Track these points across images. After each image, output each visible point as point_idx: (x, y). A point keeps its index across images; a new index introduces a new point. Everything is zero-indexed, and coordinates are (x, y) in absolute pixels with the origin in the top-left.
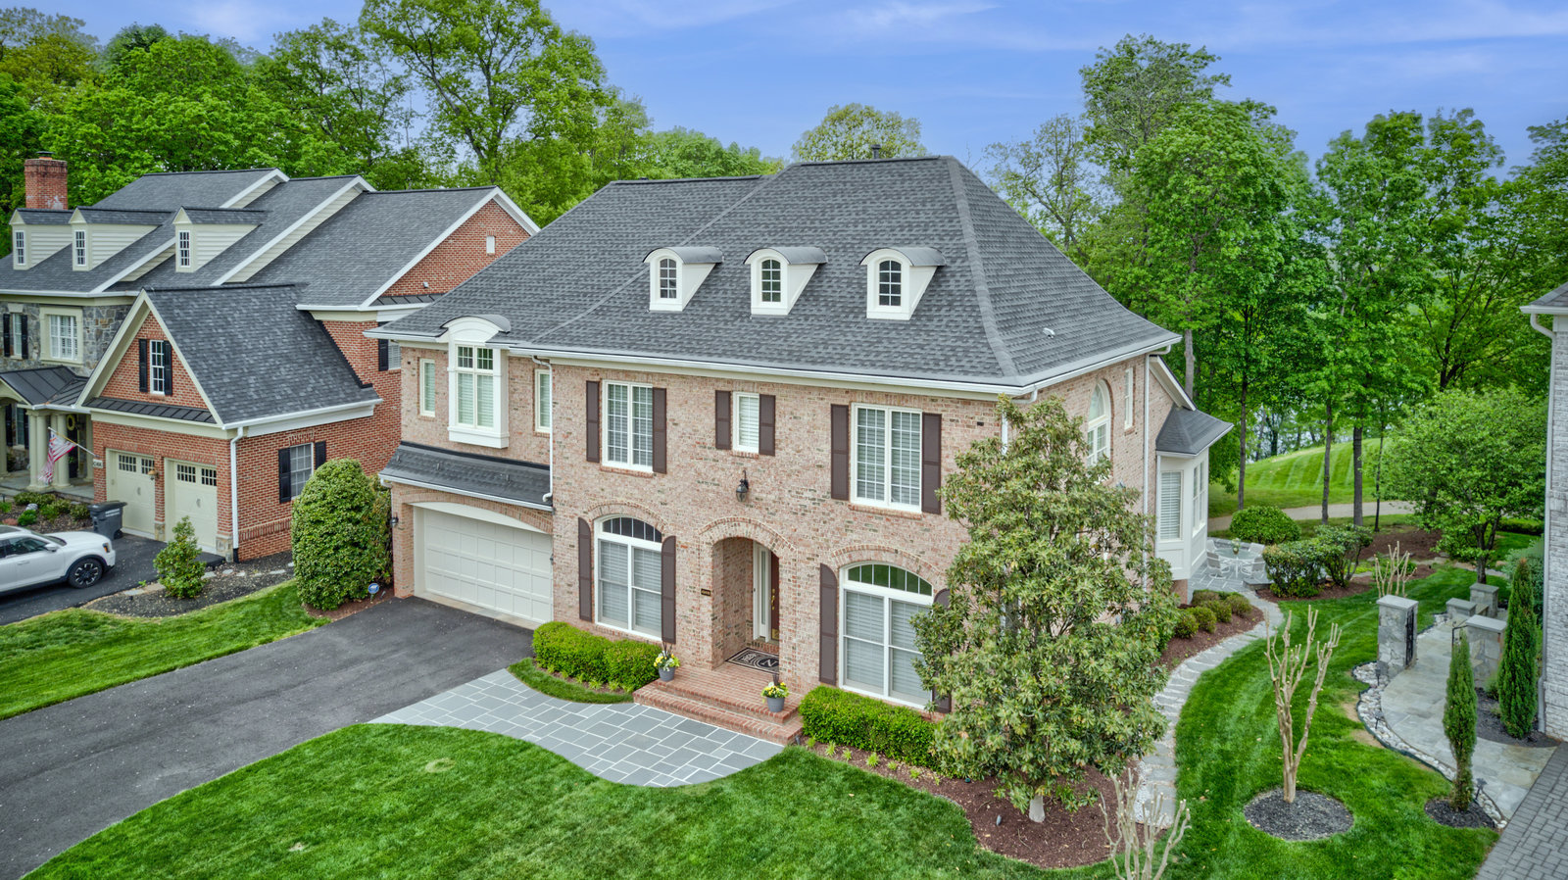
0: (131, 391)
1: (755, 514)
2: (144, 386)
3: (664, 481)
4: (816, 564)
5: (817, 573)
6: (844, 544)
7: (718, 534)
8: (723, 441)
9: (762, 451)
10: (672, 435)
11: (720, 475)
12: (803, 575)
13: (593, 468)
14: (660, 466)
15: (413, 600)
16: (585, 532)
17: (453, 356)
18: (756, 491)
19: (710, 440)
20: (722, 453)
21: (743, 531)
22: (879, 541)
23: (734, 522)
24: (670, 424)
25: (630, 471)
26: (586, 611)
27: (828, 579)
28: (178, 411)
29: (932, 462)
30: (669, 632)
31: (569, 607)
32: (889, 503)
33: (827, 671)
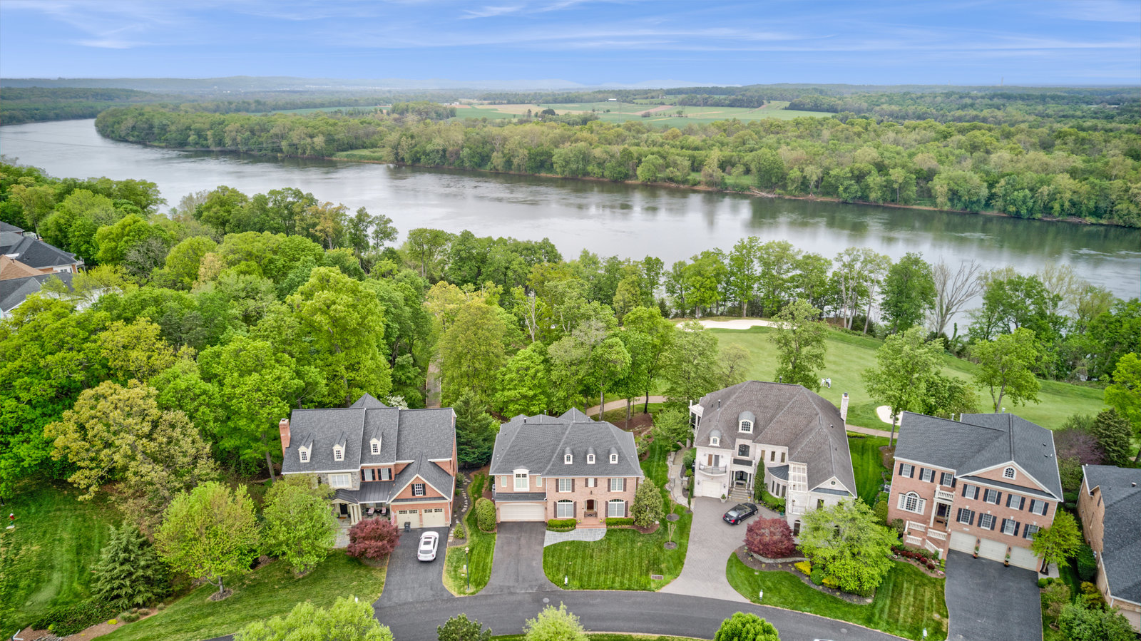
0: (410, 495)
1: (593, 495)
2: (414, 494)
3: (574, 493)
4: (605, 500)
5: (605, 502)
6: (610, 497)
7: (586, 499)
8: (587, 485)
9: (595, 486)
11: (586, 490)
12: (602, 502)
13: (557, 493)
14: (573, 491)
15: (503, 523)
16: (555, 504)
17: (515, 476)
18: (593, 492)
19: (584, 485)
21: (591, 498)
22: (616, 496)
23: (589, 497)
24: (575, 485)
25: (565, 492)
26: (555, 516)
27: (607, 503)
28: (430, 499)
29: (625, 485)
30: (575, 516)
31: (551, 516)
32: (617, 491)
33: (607, 516)
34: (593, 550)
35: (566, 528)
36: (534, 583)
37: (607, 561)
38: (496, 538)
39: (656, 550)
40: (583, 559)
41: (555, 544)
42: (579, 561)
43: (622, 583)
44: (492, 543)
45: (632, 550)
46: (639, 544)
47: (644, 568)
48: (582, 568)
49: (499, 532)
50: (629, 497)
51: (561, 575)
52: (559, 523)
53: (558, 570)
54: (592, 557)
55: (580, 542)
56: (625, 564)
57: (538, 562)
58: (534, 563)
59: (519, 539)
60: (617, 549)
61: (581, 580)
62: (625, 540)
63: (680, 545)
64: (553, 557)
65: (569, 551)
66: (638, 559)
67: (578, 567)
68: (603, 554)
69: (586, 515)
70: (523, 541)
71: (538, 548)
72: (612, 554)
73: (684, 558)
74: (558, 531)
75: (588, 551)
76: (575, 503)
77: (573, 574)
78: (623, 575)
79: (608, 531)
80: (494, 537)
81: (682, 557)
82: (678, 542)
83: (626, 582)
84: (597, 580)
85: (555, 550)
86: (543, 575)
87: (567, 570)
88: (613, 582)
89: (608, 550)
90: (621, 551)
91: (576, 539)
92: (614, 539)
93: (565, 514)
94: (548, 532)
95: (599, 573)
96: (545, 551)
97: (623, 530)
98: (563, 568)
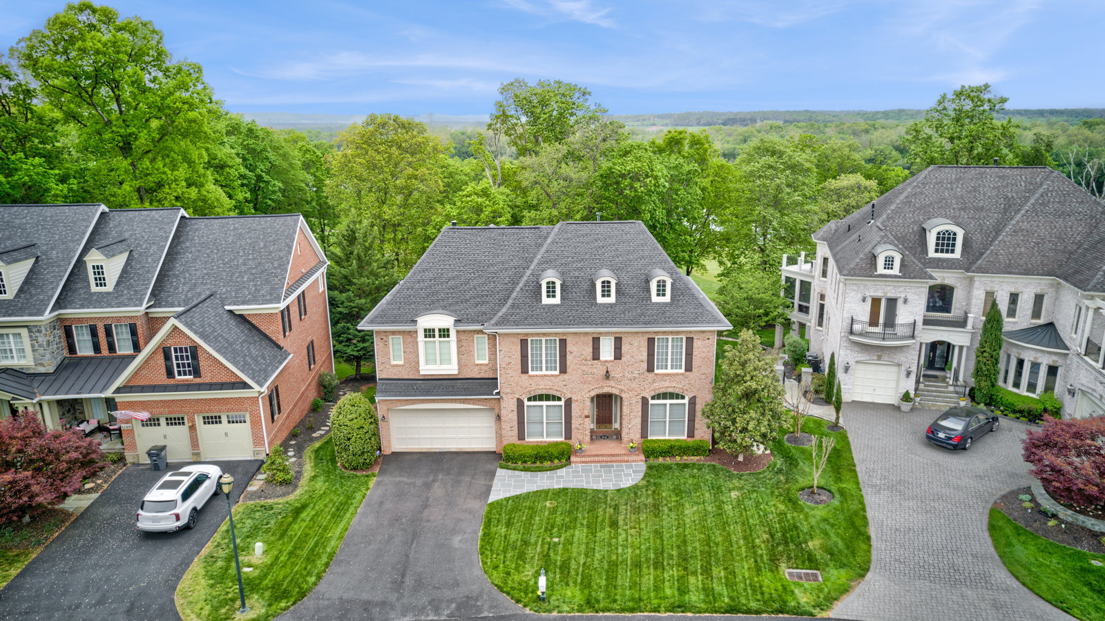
1: (612, 383)
2: (170, 374)
3: (565, 376)
4: (640, 396)
5: (640, 400)
6: (652, 388)
7: (593, 393)
8: (596, 356)
9: (616, 358)
10: (569, 358)
11: (595, 370)
12: (634, 402)
13: (525, 377)
14: (563, 370)
16: (520, 404)
17: (421, 334)
18: (612, 374)
19: (590, 357)
20: (596, 361)
21: (606, 390)
22: (667, 384)
23: (602, 387)
24: (568, 353)
25: (544, 375)
26: (521, 436)
27: (645, 401)
28: (211, 386)
29: (689, 354)
30: (568, 436)
31: (511, 436)
32: (670, 370)
33: (644, 434)
34: (616, 507)
35: (547, 464)
36: (448, 594)
37: (658, 534)
38: (371, 484)
39: (782, 507)
40: (592, 528)
41: (517, 497)
42: (580, 534)
43: (708, 591)
44: (358, 496)
45: (720, 508)
46: (734, 494)
47: (762, 551)
48: (589, 552)
49: (382, 472)
50: (700, 384)
51: (529, 571)
52: (530, 452)
53: (522, 556)
54: (614, 524)
55: (582, 492)
56: (708, 541)
57: (467, 539)
58: (456, 541)
59: (428, 486)
60: (680, 506)
61: (586, 584)
62: (697, 487)
63: (842, 492)
64: (509, 524)
65: (553, 511)
66: (739, 528)
67: (577, 550)
68: (643, 517)
69: (595, 436)
70: (438, 490)
71: (475, 505)
72: (669, 519)
73: (866, 524)
74: (525, 470)
75: (603, 513)
76: (569, 403)
77: (565, 567)
78: (707, 571)
79: (650, 468)
80: (366, 483)
81: (858, 522)
82: (834, 489)
83: (719, 588)
84: (634, 585)
85: (515, 509)
86: (478, 571)
87: (546, 557)
88: (683, 591)
89: (656, 507)
90: (690, 511)
91: (571, 486)
92: (667, 484)
93: (544, 433)
94: (501, 472)
95: (637, 565)
96: (490, 512)
97: (686, 466)
98: (534, 552)
